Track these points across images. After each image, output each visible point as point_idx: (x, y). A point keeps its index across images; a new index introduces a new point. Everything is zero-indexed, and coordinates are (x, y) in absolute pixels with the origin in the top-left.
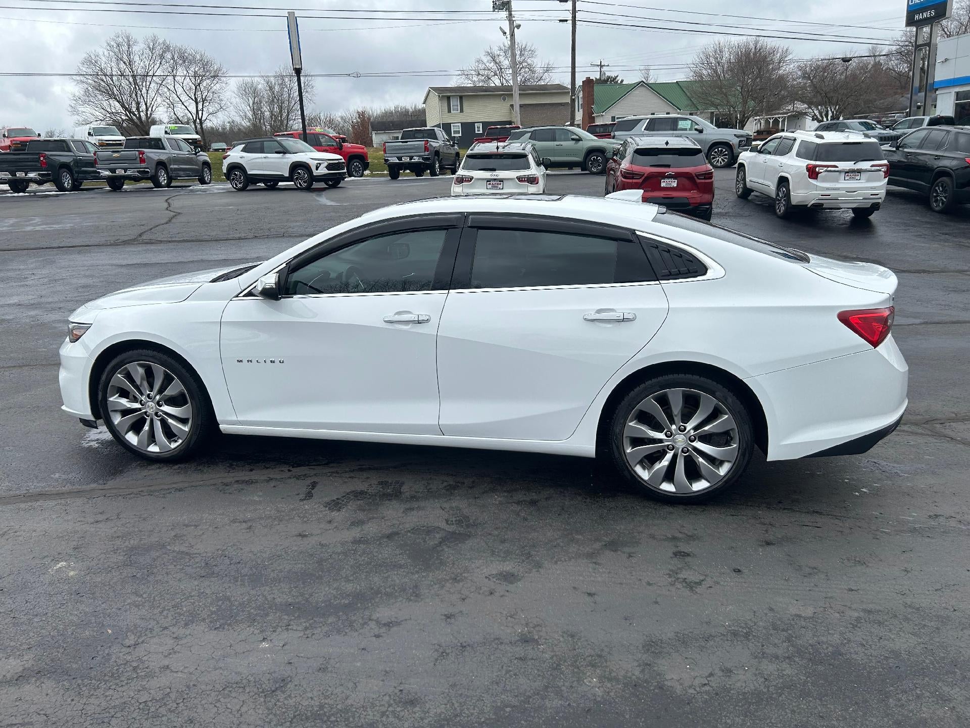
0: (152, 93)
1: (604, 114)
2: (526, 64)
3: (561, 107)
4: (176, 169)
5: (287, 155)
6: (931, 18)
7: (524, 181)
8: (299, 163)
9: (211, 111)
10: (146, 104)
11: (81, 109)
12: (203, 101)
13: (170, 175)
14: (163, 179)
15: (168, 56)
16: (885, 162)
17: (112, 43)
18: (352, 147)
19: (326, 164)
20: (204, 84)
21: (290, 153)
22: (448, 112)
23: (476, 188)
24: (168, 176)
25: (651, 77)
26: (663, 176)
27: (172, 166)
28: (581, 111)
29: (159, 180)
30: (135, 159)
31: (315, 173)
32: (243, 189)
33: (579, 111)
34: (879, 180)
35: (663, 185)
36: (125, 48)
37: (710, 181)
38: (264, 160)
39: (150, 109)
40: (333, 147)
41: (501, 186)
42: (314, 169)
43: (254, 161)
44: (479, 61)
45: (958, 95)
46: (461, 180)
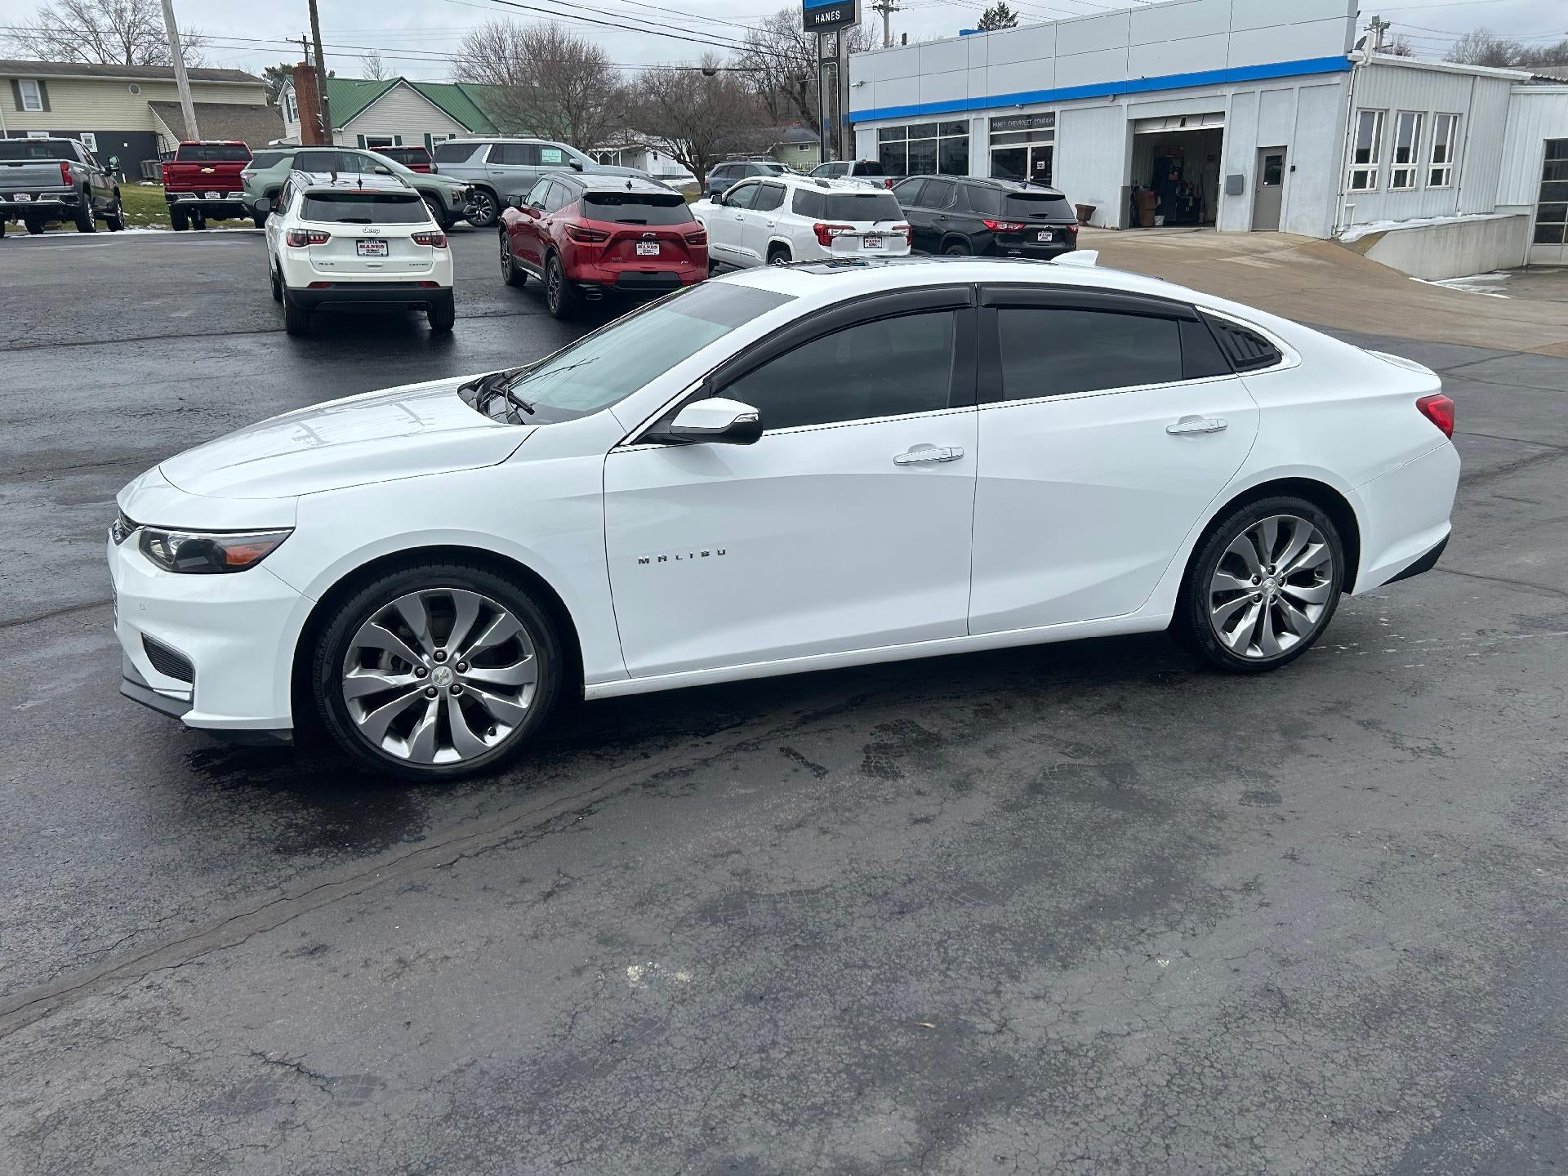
1: (342, 129)
2: (148, 28)
3: (253, 113)
6: (836, 22)
7: (425, 242)
16: (905, 223)
22: (18, 110)
25: (383, 72)
26: (638, 238)
28: (297, 122)
33: (291, 121)
34: (903, 249)
35: (640, 252)
37: (703, 246)
41: (383, 251)
44: (47, 14)
45: (882, 134)
46: (303, 240)
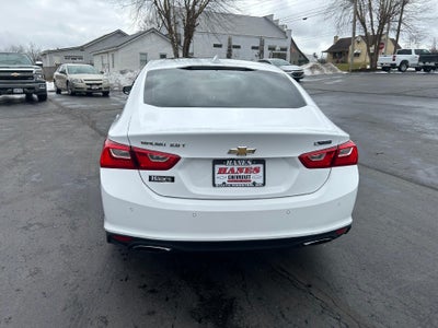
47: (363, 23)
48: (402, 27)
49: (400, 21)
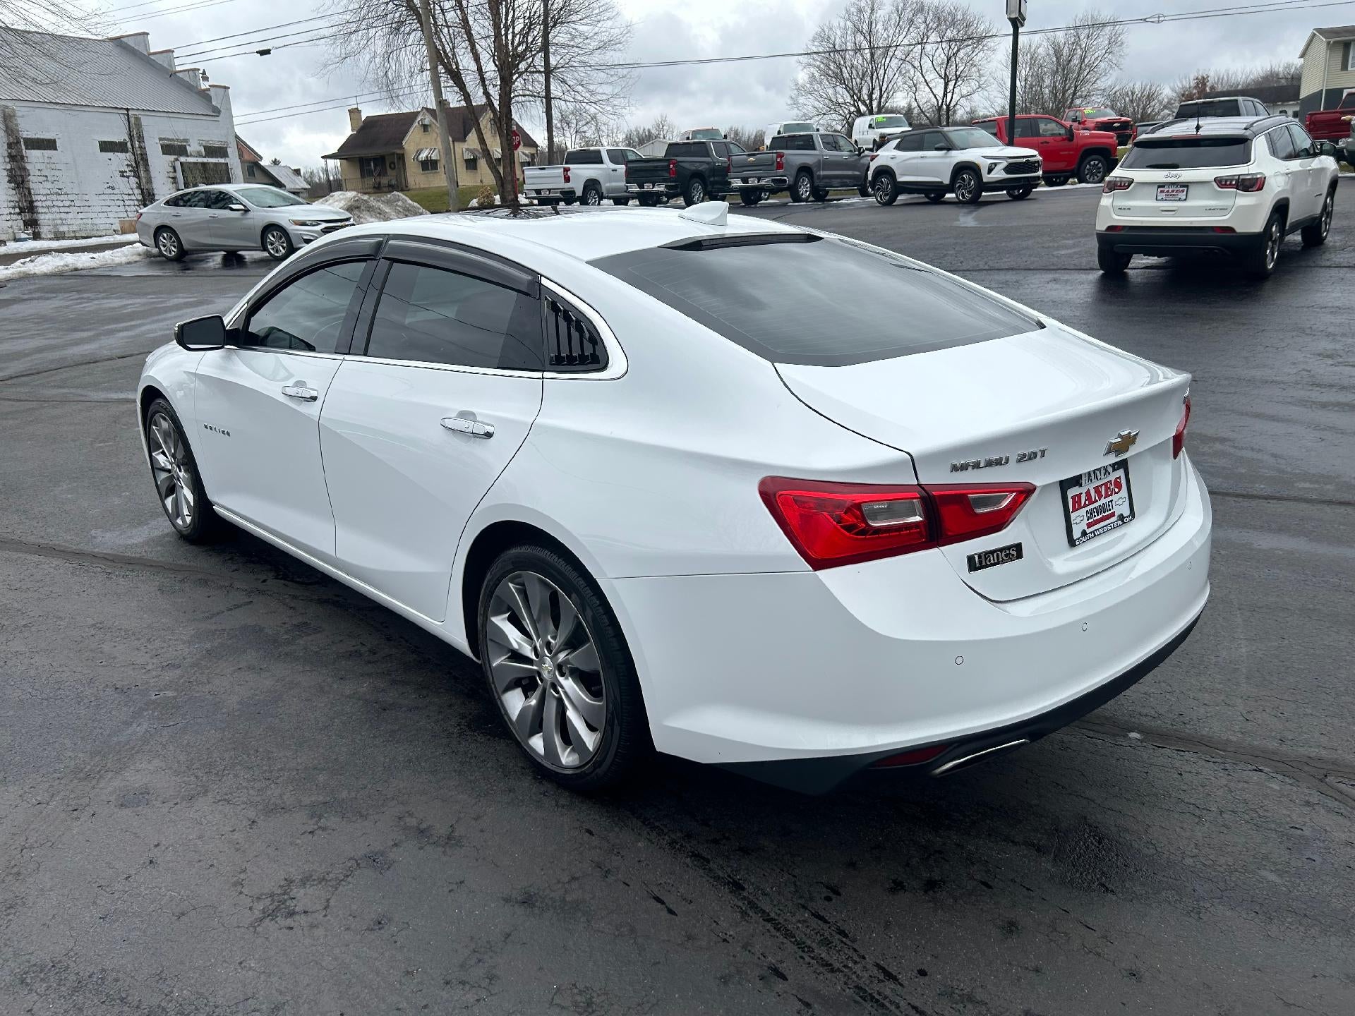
0: (890, 73)
4: (826, 177)
5: (953, 153)
7: (1231, 186)
8: (968, 164)
9: (965, 92)
10: (881, 89)
11: (802, 100)
12: (957, 80)
13: (816, 184)
14: (805, 190)
15: (919, 19)
17: (852, 9)
18: (1092, 136)
19: (1005, 164)
20: (961, 54)
21: (957, 150)
22: (1342, 69)
23: (1136, 200)
24: (812, 186)
27: (822, 173)
29: (798, 192)
30: (772, 164)
31: (987, 178)
32: (889, 203)
36: (866, 15)
38: (920, 161)
39: (885, 95)
40: (1060, 138)
41: (1183, 196)
42: (984, 172)
43: (910, 161)
46: (1113, 186)
47: (456, 77)
48: (556, 89)
49: (548, 72)
